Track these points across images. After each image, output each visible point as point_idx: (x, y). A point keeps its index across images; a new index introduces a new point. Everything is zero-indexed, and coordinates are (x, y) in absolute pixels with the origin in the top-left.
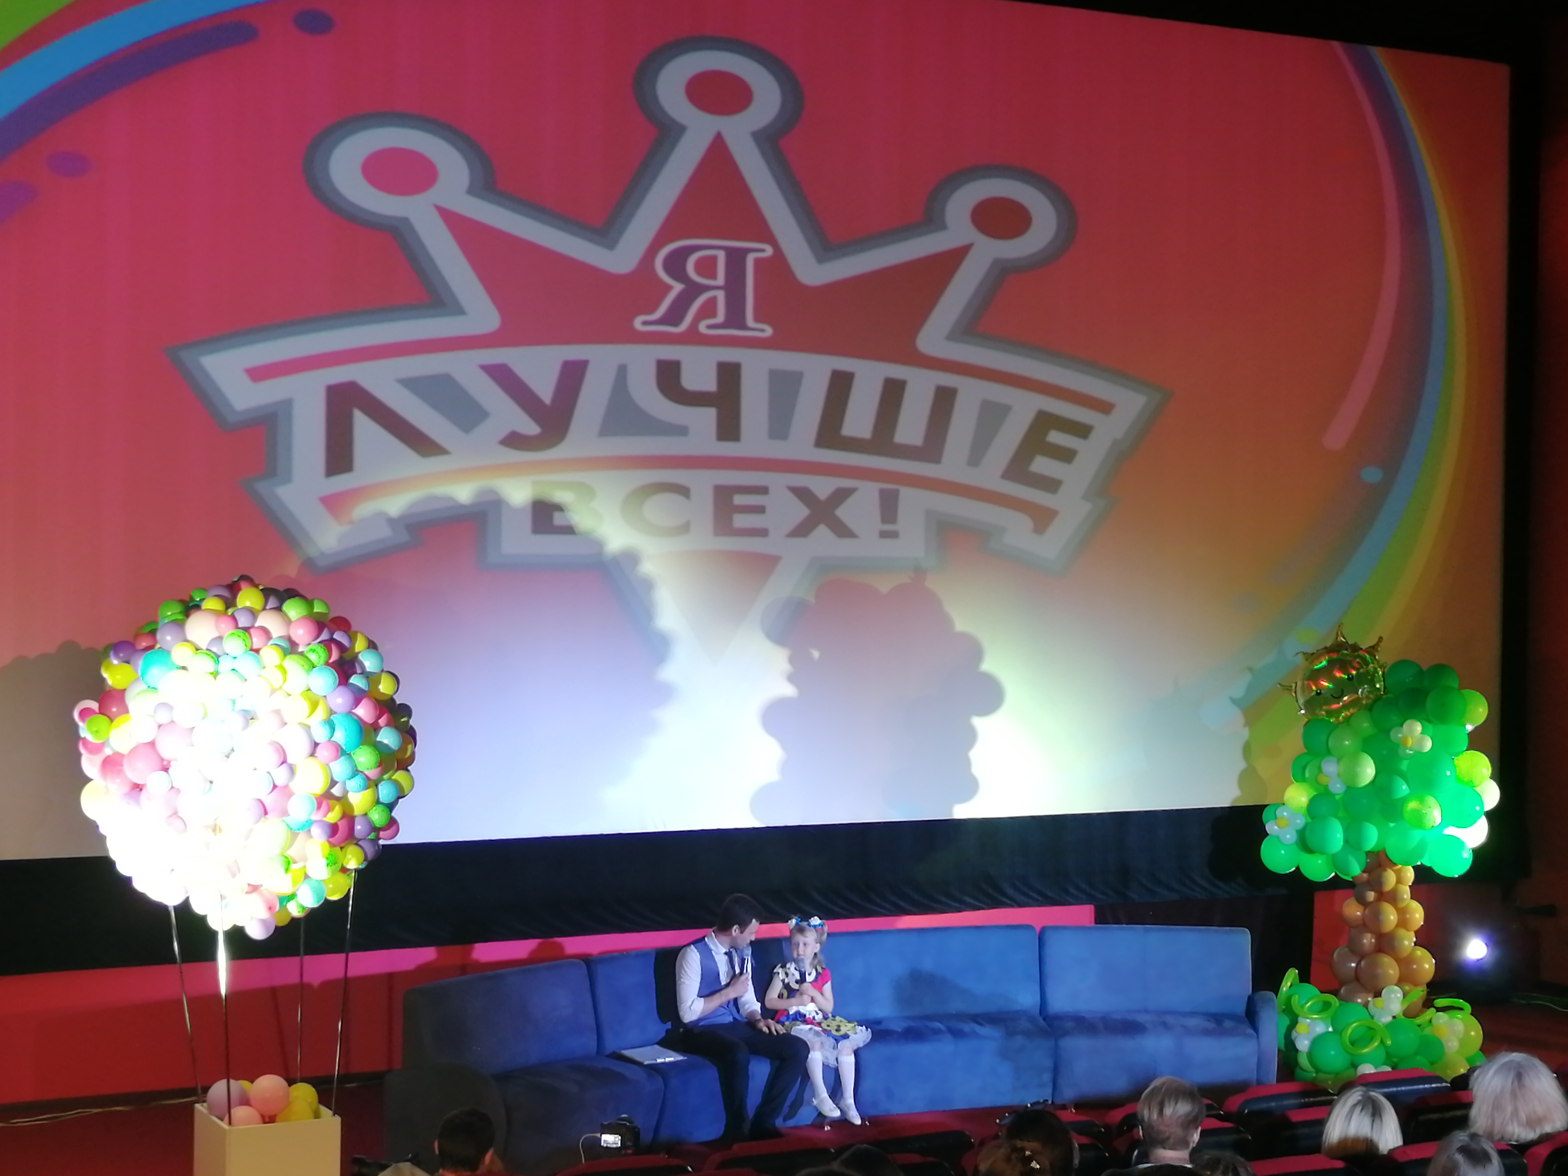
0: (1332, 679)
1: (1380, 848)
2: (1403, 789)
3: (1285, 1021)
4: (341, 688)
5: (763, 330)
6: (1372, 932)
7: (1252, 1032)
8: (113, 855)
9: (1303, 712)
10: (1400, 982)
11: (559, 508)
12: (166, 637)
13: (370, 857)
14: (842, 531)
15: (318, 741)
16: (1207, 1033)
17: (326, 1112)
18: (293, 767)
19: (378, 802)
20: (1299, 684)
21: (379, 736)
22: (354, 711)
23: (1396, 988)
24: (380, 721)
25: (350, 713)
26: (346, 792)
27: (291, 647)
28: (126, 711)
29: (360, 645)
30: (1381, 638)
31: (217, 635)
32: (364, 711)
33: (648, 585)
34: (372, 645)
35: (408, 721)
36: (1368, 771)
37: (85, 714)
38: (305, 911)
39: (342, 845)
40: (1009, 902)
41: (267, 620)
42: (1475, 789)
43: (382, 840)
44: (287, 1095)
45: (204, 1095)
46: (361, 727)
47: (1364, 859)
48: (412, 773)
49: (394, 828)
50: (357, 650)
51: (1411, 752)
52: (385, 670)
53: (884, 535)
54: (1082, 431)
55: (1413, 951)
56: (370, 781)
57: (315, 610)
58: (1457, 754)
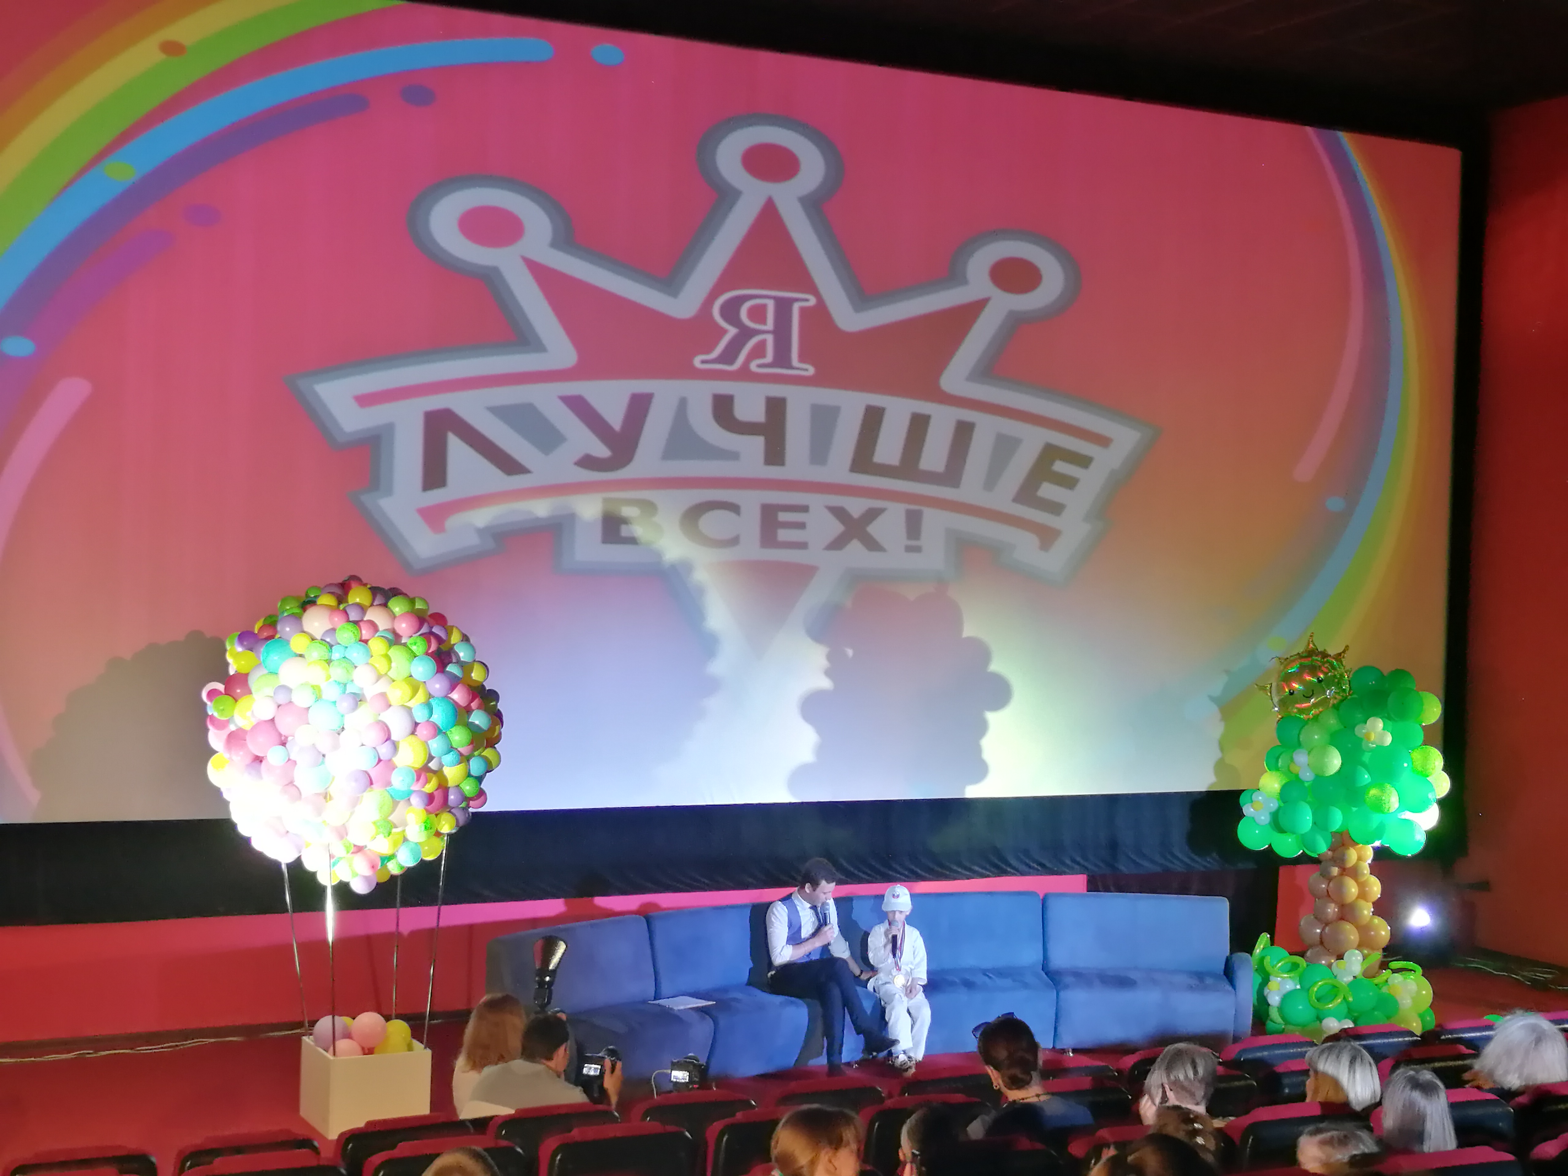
0: (1302, 682)
1: (1344, 829)
2: (1366, 777)
3: (1258, 979)
4: (439, 675)
5: (806, 370)
6: (1336, 903)
7: (1230, 988)
8: (235, 817)
9: (1276, 709)
10: (1360, 947)
11: (625, 521)
12: (285, 629)
13: (461, 823)
14: (872, 545)
15: (418, 721)
16: (1191, 988)
17: (418, 1045)
18: (396, 743)
19: (469, 775)
20: (1274, 685)
21: (471, 718)
22: (449, 695)
23: (1357, 952)
24: (472, 704)
25: (446, 697)
26: (441, 766)
27: (395, 639)
28: (250, 693)
29: (455, 638)
30: (1347, 647)
31: (330, 627)
32: (456, 696)
33: (701, 591)
34: (465, 639)
35: (496, 705)
36: (1335, 762)
37: (212, 694)
38: (403, 869)
39: (438, 812)
40: (1012, 871)
41: (375, 615)
42: (1428, 778)
43: (471, 808)
44: (384, 1030)
45: (311, 1028)
46: (455, 709)
47: (1330, 839)
48: (498, 749)
49: (483, 797)
50: (452, 642)
51: (1374, 746)
52: (476, 660)
53: (909, 549)
54: (1084, 461)
55: (1371, 919)
56: (463, 757)
57: (417, 607)
58: (1413, 749)
